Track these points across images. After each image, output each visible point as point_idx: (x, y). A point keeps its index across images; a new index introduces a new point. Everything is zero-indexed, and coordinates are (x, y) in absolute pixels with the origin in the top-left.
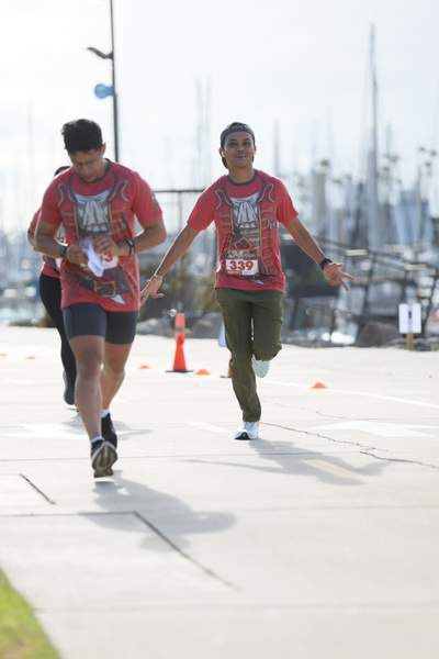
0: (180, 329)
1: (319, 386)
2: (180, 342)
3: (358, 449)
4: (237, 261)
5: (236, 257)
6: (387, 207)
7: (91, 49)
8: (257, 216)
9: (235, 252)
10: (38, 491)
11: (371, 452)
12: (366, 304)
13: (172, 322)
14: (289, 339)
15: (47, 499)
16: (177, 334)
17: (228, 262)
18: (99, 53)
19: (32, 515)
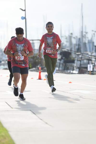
0: (40, 70)
1: (70, 82)
2: (40, 73)
3: (79, 96)
4: (49, 50)
5: (48, 49)
6: (85, 43)
7: (20, 9)
8: (52, 41)
9: (48, 48)
10: (9, 105)
11: (81, 97)
12: (81, 65)
13: (38, 68)
14: (64, 72)
15: (11, 107)
16: (39, 71)
17: (47, 50)
18: (22, 10)
19: (8, 111)
